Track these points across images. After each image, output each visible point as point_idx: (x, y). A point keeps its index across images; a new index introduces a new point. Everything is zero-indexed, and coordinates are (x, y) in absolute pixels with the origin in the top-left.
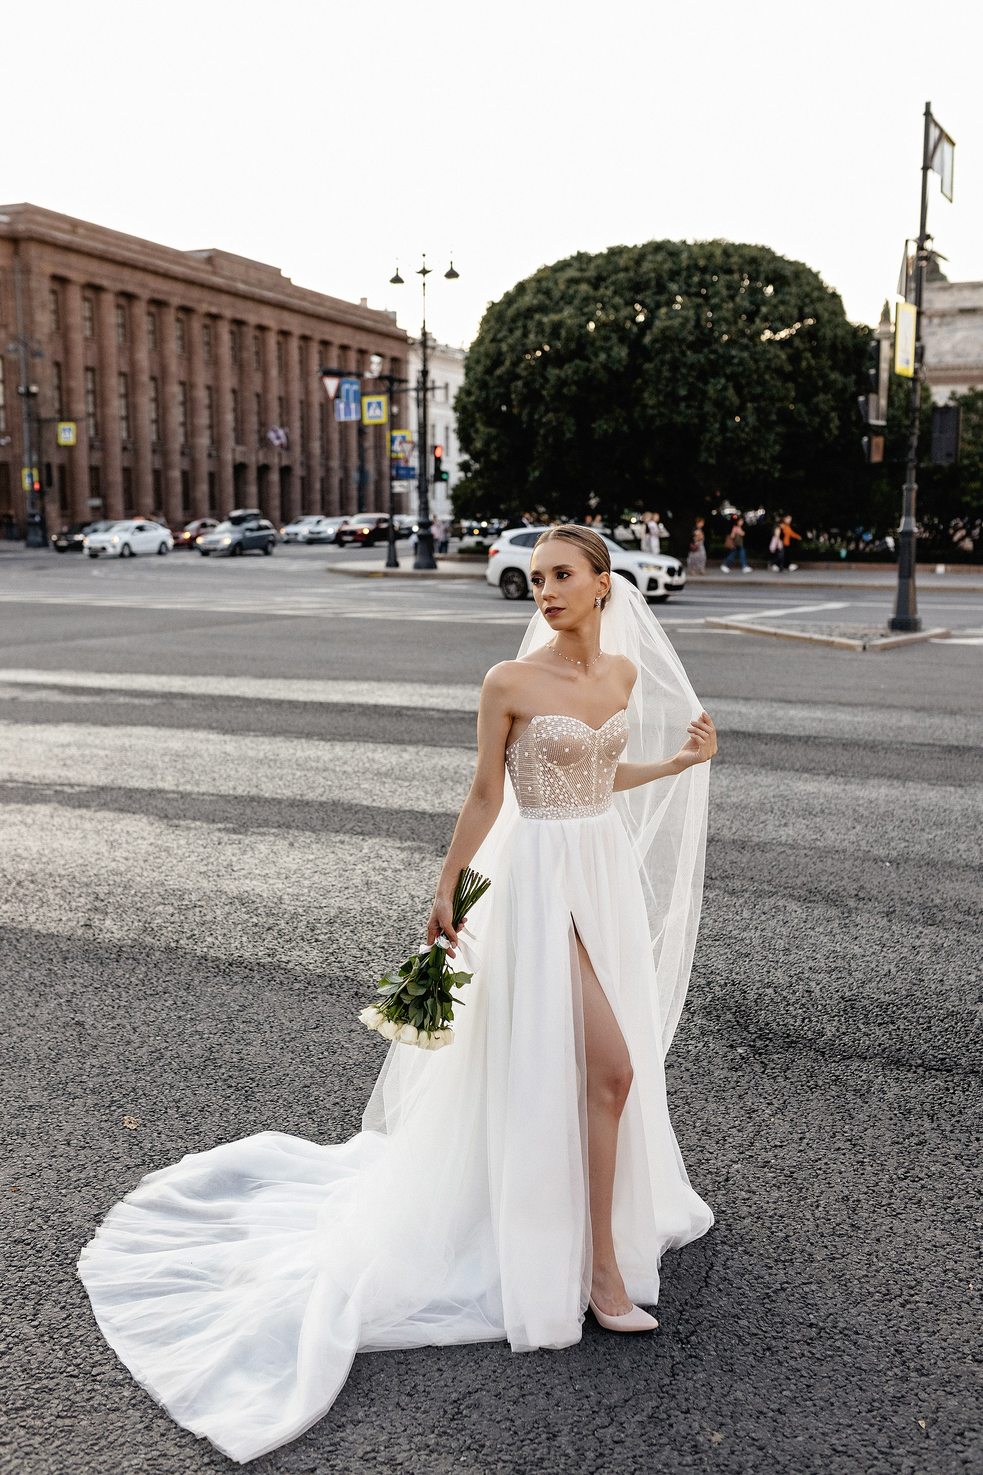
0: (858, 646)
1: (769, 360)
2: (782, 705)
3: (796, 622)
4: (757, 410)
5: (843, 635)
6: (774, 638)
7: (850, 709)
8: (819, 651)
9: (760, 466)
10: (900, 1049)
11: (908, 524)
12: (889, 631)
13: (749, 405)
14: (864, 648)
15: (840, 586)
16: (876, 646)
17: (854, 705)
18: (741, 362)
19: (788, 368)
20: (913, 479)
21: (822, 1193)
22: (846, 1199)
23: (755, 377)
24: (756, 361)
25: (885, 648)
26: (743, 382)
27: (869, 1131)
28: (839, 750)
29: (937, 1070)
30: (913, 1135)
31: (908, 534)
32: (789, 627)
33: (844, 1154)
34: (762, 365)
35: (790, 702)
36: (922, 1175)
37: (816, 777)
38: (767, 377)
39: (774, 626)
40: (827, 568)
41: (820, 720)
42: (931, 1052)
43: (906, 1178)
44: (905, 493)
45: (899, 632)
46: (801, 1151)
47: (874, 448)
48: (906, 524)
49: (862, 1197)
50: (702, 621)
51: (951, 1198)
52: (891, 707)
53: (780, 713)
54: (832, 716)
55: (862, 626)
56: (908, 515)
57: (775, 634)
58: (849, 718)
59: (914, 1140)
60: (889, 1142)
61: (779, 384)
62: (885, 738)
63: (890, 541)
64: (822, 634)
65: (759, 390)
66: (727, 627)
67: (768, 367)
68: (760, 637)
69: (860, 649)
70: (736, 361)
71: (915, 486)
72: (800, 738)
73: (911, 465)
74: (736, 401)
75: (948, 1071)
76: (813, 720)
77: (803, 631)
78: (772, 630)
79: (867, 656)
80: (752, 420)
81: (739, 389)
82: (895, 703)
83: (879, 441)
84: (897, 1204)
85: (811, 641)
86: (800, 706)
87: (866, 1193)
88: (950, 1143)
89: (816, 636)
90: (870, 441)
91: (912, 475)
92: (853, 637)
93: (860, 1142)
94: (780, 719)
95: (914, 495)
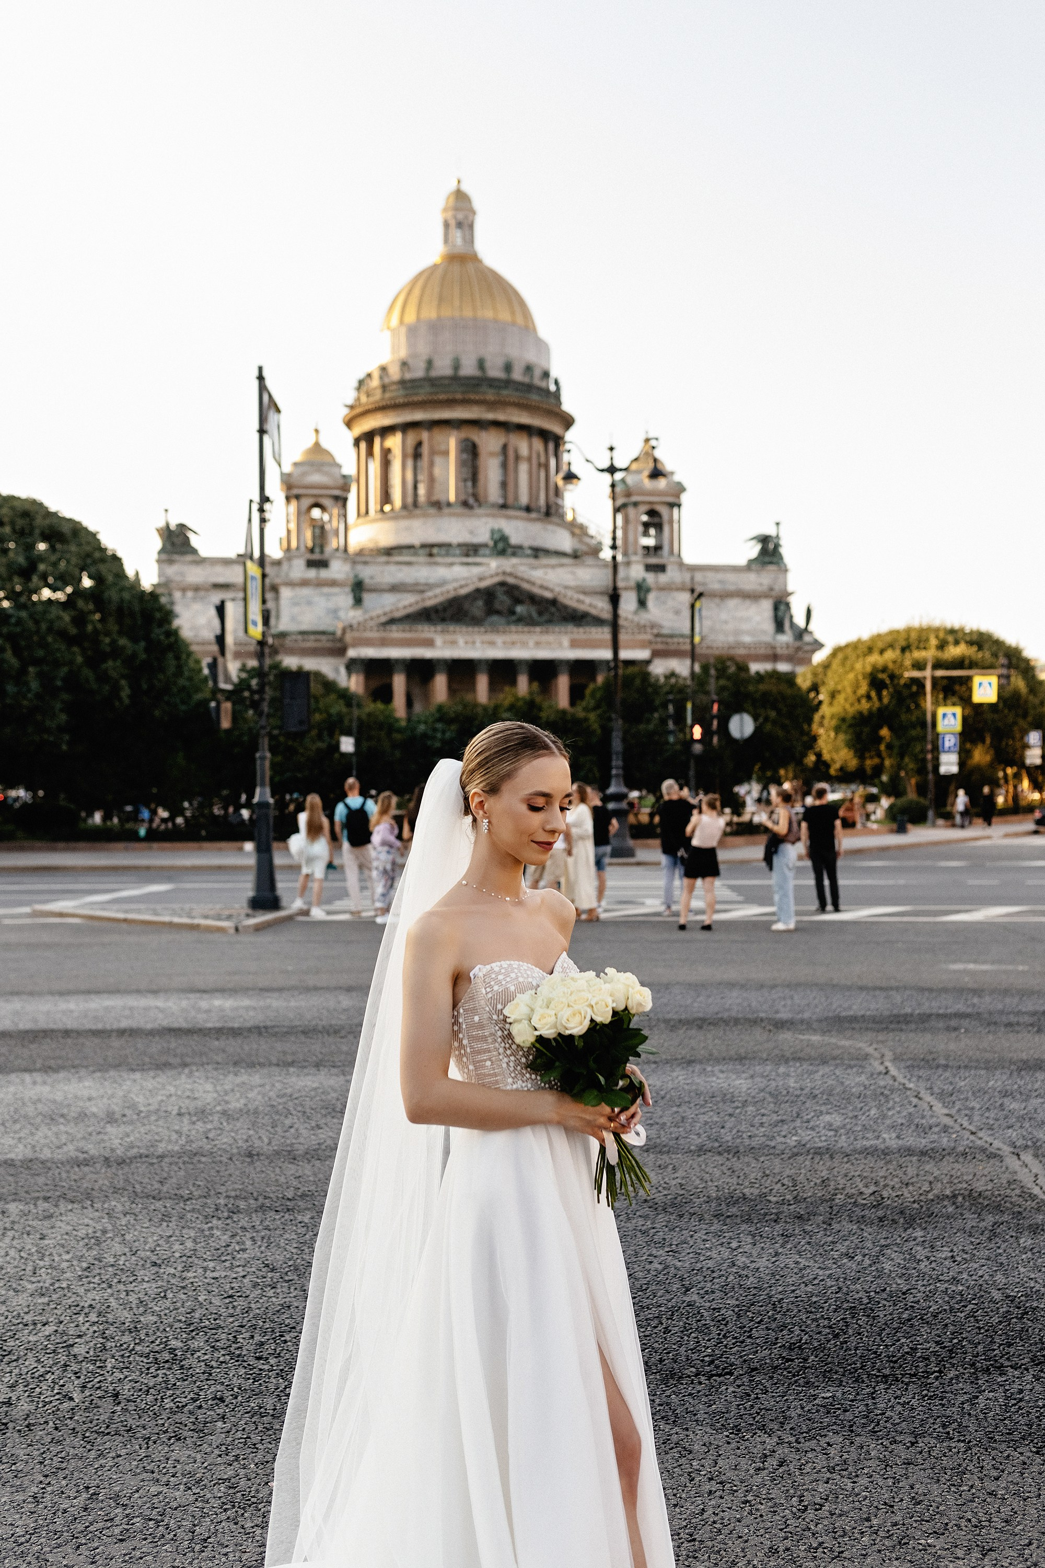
0: (230, 928)
1: (51, 622)
2: (198, 995)
3: (142, 906)
4: (40, 675)
5: (206, 917)
6: (124, 926)
7: (276, 995)
8: (189, 936)
9: (46, 736)
10: (661, 1361)
11: (263, 794)
12: (250, 911)
13: (31, 669)
14: (237, 929)
15: (148, 868)
16: (249, 926)
17: (280, 990)
18: (19, 622)
19: (73, 631)
20: (266, 747)
21: (743, 1550)
22: (773, 1551)
23: (35, 638)
24: (37, 622)
25: (258, 928)
26: (23, 643)
27: (720, 1463)
28: (303, 1038)
29: (720, 1375)
30: (766, 1456)
31: (263, 805)
32: (139, 911)
33: (721, 1497)
34: (44, 626)
35: (204, 991)
36: (818, 1500)
37: (306, 1071)
38: (50, 639)
39: (118, 911)
40: (126, 849)
41: (255, 1008)
42: (695, 1356)
43: (806, 1507)
44: (258, 762)
45: (261, 912)
46: (675, 1506)
47: (223, 715)
48: (261, 795)
49: (788, 1543)
50: (27, 910)
51: (868, 1520)
52: (316, 989)
53: (204, 1004)
54: (262, 1003)
55: (218, 906)
56: (263, 785)
57: (125, 920)
58: (285, 1004)
59: (772, 1462)
60: (752, 1471)
61: (63, 647)
62: (340, 1022)
63: (245, 813)
64: (180, 916)
65: (40, 653)
66: (61, 915)
67: (50, 629)
68: (105, 924)
69: (232, 931)
70: (13, 620)
71: (268, 755)
72: (250, 1030)
73: (263, 732)
74: (14, 662)
75: (731, 1374)
76: (247, 1008)
77: (156, 914)
78: (121, 916)
79: (242, 938)
80: (34, 685)
81: (17, 652)
82: (319, 984)
83: (227, 706)
84: (829, 1542)
85: (171, 925)
86: (217, 994)
87: (786, 1538)
88: (810, 1455)
89: (176, 920)
90: (218, 708)
91: (265, 742)
92: (218, 917)
93: (723, 1478)
94: (208, 1011)
95: (267, 764)
